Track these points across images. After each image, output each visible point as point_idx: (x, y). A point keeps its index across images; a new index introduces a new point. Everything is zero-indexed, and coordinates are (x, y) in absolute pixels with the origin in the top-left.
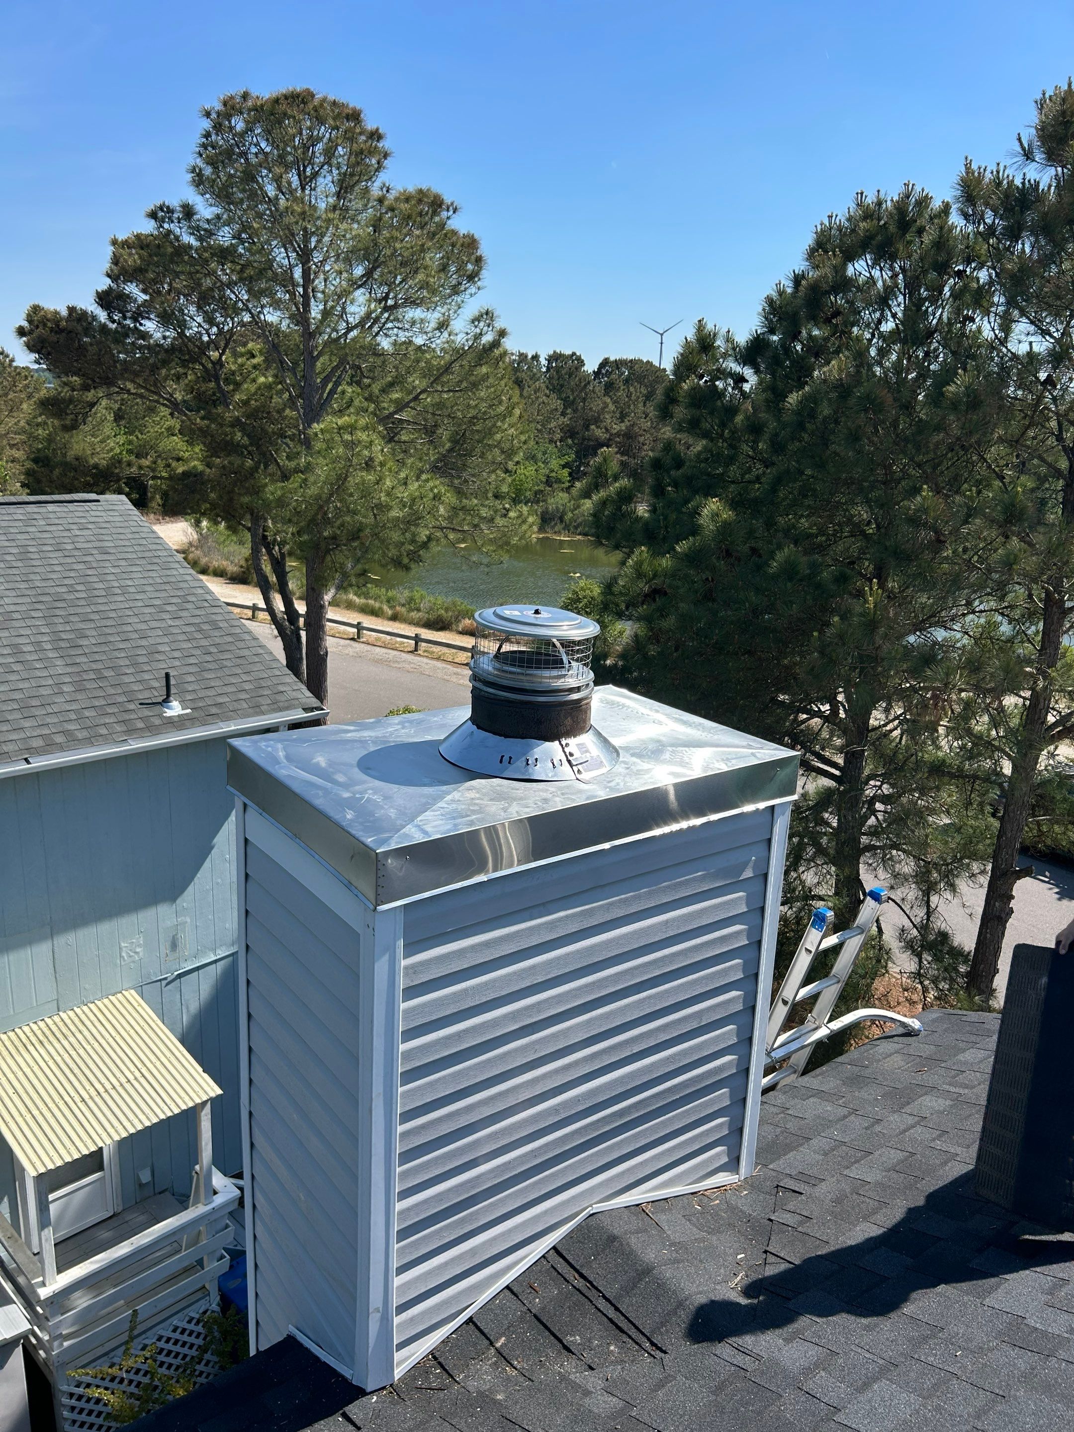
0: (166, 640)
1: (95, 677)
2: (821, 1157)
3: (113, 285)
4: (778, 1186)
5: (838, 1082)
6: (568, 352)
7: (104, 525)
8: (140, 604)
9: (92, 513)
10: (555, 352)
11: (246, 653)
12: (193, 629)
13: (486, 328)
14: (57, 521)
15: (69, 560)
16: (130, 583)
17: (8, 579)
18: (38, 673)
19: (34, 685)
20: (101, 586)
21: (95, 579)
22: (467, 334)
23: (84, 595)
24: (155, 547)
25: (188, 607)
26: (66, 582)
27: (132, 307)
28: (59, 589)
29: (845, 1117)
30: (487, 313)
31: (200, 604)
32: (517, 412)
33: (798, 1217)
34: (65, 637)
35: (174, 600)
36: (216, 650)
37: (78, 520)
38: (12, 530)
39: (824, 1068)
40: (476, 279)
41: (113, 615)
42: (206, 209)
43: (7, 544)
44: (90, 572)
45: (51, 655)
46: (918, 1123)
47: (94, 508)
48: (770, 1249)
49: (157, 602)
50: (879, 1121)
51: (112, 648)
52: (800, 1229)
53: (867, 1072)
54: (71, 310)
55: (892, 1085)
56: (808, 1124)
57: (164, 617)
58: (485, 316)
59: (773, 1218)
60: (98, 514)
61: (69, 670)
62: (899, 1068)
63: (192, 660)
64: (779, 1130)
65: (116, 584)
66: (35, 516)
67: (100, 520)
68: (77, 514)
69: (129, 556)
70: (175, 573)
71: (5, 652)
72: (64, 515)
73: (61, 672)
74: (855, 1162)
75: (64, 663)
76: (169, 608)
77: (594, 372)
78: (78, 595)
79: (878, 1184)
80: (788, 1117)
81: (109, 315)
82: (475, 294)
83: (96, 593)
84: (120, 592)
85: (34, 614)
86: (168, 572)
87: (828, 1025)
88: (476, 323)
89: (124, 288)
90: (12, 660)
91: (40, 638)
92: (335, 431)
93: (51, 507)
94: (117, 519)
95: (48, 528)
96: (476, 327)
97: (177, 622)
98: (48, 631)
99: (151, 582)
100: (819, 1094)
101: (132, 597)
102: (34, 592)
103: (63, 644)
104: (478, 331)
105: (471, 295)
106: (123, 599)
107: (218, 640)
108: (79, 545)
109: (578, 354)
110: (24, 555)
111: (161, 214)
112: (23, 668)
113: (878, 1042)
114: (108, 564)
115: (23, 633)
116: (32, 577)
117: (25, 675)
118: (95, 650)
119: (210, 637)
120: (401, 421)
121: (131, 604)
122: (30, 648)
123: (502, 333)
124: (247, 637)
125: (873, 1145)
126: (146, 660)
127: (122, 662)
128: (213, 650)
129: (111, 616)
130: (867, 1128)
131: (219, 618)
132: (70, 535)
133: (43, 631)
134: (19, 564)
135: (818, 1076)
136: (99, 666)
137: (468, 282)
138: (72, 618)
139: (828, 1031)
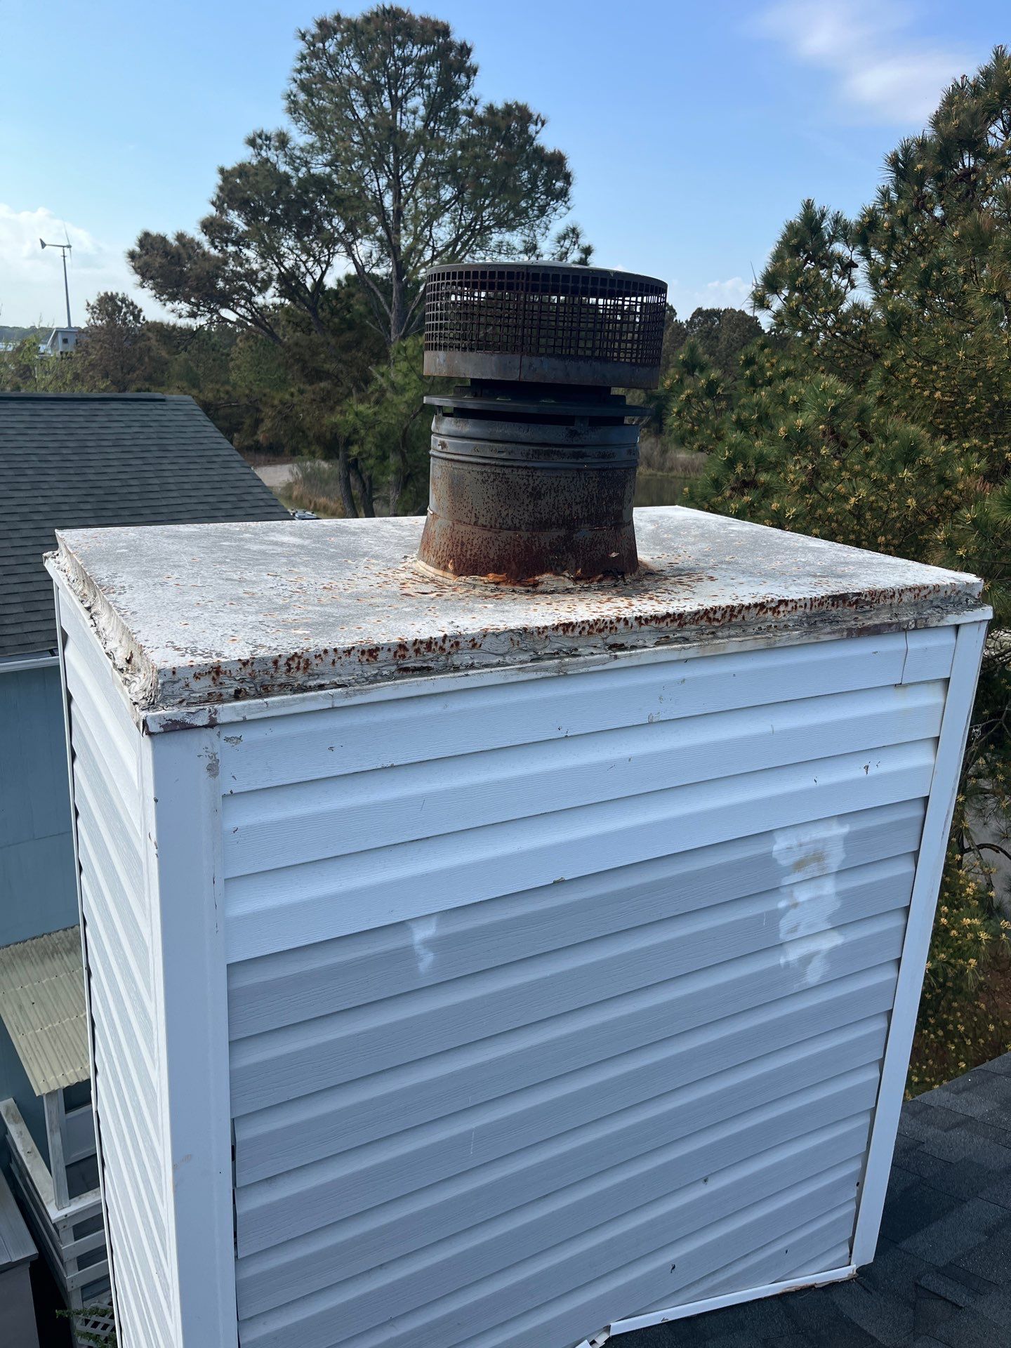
3: (217, 213)
4: (917, 1286)
7: (166, 424)
9: (157, 412)
13: (571, 247)
14: (119, 418)
15: (126, 456)
16: (186, 480)
17: (61, 472)
20: (156, 481)
21: (151, 475)
22: (553, 254)
23: (137, 490)
24: (215, 446)
26: (121, 476)
27: (234, 236)
28: (112, 483)
30: (574, 230)
37: (141, 418)
38: (73, 425)
40: (565, 198)
42: (301, 138)
43: (66, 438)
44: (146, 468)
47: (159, 407)
54: (180, 237)
58: (570, 235)
60: (162, 412)
65: (171, 480)
67: (163, 418)
68: (141, 412)
69: (189, 454)
70: (233, 471)
72: (128, 413)
76: (223, 506)
77: (687, 321)
78: (131, 490)
81: (212, 242)
82: (564, 212)
83: (150, 488)
84: (175, 488)
85: (82, 506)
88: (562, 242)
89: (227, 217)
94: (182, 418)
95: (109, 424)
96: (562, 247)
99: (208, 480)
101: (187, 493)
102: (86, 485)
104: (564, 250)
105: (559, 215)
108: (137, 442)
110: (81, 449)
111: (259, 141)
114: (166, 461)
116: (87, 470)
123: (587, 251)
132: (130, 431)
134: (75, 458)
137: (557, 201)
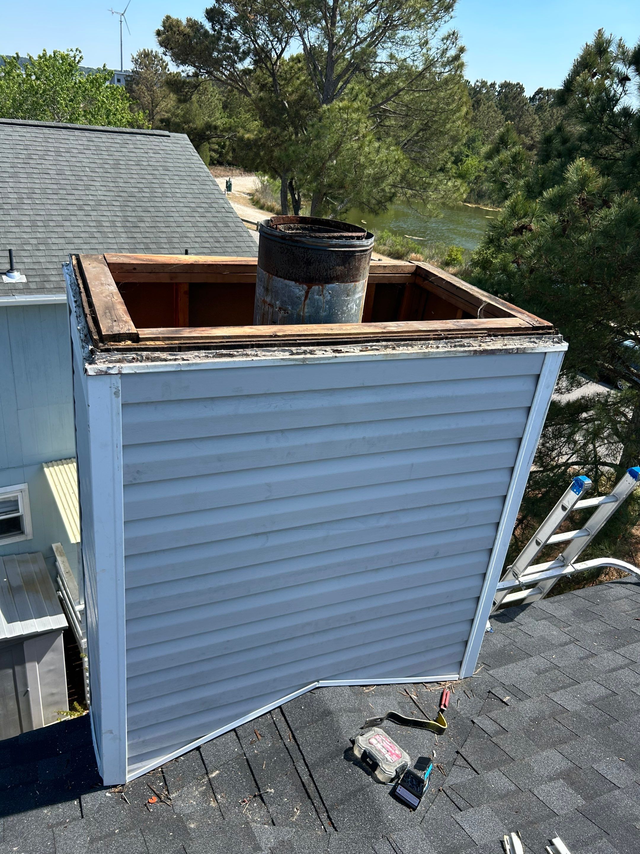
0: (193, 230)
1: (144, 247)
2: (535, 675)
3: (217, 5)
4: (489, 692)
5: (570, 611)
6: (514, 82)
7: (170, 152)
8: (182, 205)
9: (164, 144)
10: (505, 82)
11: (242, 244)
12: (212, 225)
13: (451, 45)
14: (141, 147)
15: (143, 172)
16: (178, 191)
17: (103, 180)
18: (109, 240)
19: (105, 247)
20: (160, 190)
21: (157, 186)
22: (438, 49)
23: (148, 195)
24: (198, 170)
25: (211, 210)
26: (139, 185)
27: (227, 21)
28: (133, 190)
29: (566, 644)
30: (454, 34)
31: (219, 210)
32: (464, 109)
33: (496, 727)
34: (130, 220)
35: (203, 205)
36: (223, 241)
37: (154, 147)
38: (112, 149)
39: (562, 597)
40: (451, 10)
41: (163, 209)
43: (107, 157)
44: (154, 181)
45: (119, 230)
46: (627, 665)
47: (166, 141)
48: (462, 751)
49: (193, 205)
50: (593, 655)
51: (158, 230)
52: (494, 739)
53: (595, 609)
54: (189, 20)
55: (614, 625)
56: (533, 642)
57: (195, 215)
58: (452, 36)
59: (475, 721)
60: (168, 144)
61: (129, 241)
62: (624, 612)
63: (207, 245)
64: (509, 641)
65: (169, 190)
66: (128, 142)
67: (168, 148)
68: (154, 143)
69: (181, 173)
70: (208, 187)
71: (92, 225)
72: (146, 143)
73: (123, 241)
74: (562, 688)
75: (127, 236)
76: (199, 210)
77: (530, 97)
78: (144, 195)
79: (577, 714)
80: (520, 633)
81: (212, 26)
82: (448, 21)
83: (156, 195)
84: (171, 196)
85: (114, 203)
86: (204, 187)
87: (574, 565)
88: (445, 41)
89: (223, 8)
90: (95, 230)
91: (115, 219)
92: (337, 110)
93: (139, 137)
94: (179, 149)
95: (134, 150)
96: (445, 44)
97: (203, 219)
98: (121, 215)
99: (191, 192)
100: (551, 618)
101: (178, 199)
102: (117, 189)
103: (128, 224)
104: (445, 47)
105: (445, 22)
106: (171, 200)
107: (226, 234)
108: (151, 163)
109: (521, 84)
110: (116, 165)
112: (100, 236)
113: (613, 585)
114: (167, 177)
115: (105, 214)
116: (119, 180)
117: (101, 240)
118: (148, 230)
119: (221, 231)
120: (385, 110)
121: (176, 204)
122: (107, 224)
123: (462, 50)
124: (245, 234)
125: (582, 676)
126: (178, 241)
127: (162, 240)
128: (222, 240)
129: (162, 210)
130: (581, 659)
131: (230, 220)
132: (147, 156)
133: (118, 214)
134: (112, 171)
135: (554, 602)
136: (148, 241)
137: (444, 12)
138: (137, 209)
139: (573, 570)
